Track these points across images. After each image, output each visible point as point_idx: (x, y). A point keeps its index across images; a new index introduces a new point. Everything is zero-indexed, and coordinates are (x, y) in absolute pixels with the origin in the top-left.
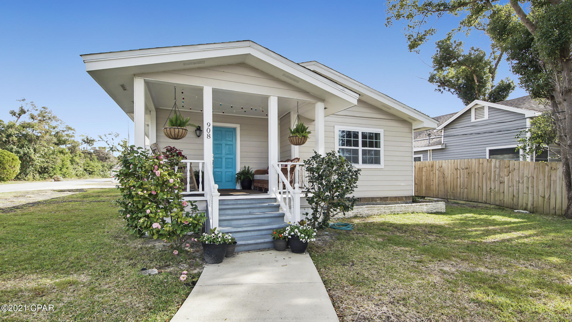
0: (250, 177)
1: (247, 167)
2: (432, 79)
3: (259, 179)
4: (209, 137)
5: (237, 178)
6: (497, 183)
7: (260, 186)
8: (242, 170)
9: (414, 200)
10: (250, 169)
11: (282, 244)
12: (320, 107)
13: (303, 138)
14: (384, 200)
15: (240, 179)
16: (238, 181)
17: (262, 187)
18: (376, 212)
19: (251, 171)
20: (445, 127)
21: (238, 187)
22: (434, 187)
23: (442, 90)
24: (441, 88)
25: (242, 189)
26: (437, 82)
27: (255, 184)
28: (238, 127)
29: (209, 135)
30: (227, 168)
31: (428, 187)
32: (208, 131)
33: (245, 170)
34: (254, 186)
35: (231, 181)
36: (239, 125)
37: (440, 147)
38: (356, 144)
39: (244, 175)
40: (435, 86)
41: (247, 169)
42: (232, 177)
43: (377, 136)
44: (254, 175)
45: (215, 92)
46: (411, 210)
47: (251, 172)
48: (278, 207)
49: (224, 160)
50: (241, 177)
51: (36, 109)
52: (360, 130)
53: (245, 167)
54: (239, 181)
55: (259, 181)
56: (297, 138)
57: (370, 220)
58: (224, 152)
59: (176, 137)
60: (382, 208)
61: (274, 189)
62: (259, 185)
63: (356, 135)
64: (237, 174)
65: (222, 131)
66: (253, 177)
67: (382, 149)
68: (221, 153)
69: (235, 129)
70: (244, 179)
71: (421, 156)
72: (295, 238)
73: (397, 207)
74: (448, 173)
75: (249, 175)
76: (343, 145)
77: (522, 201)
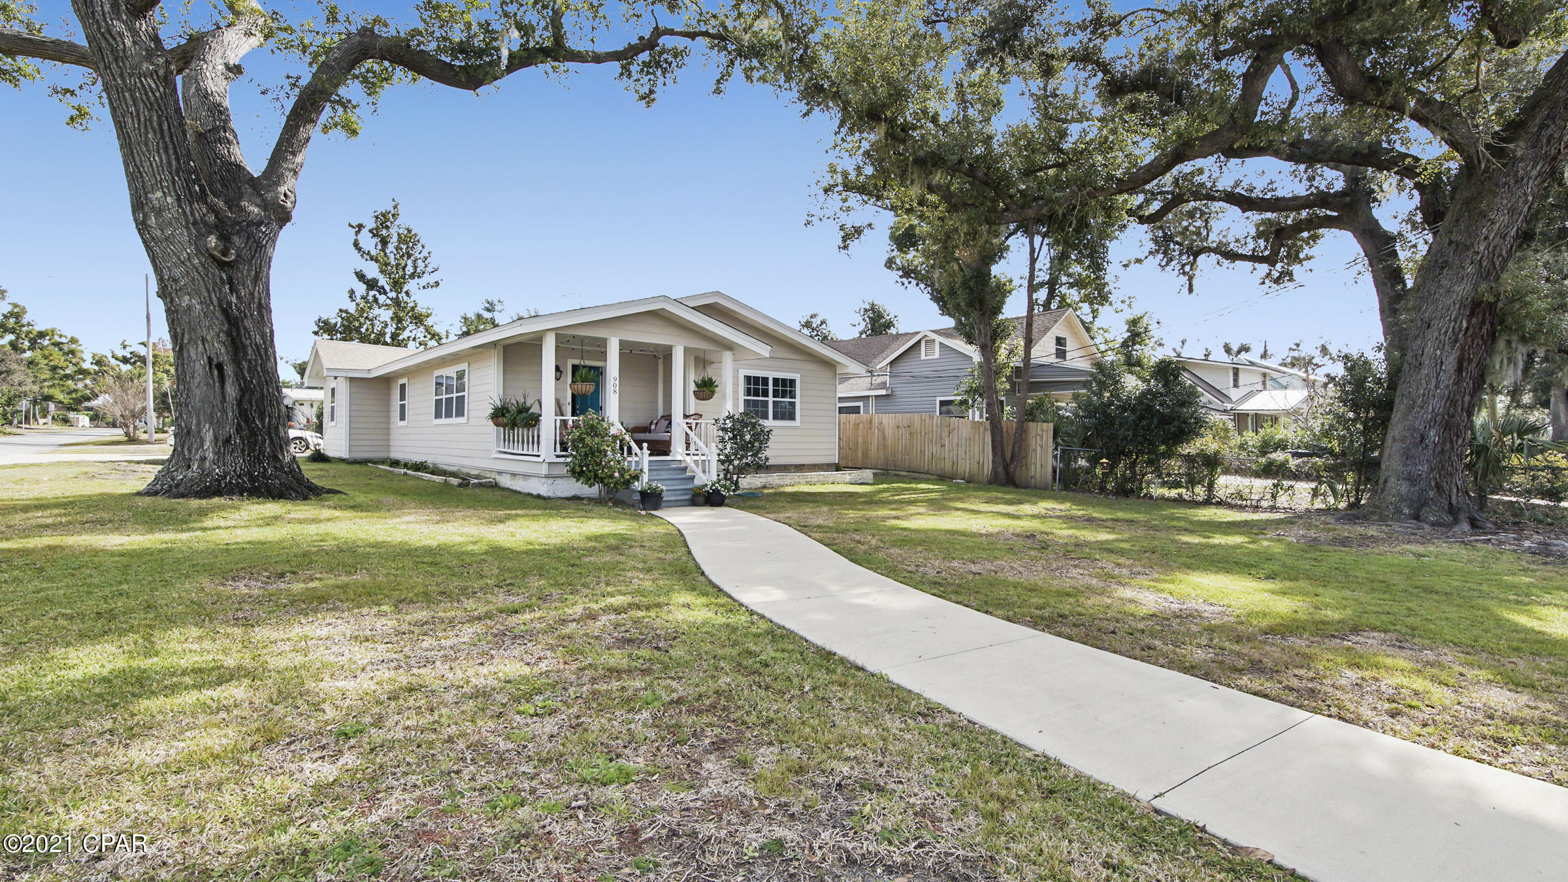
2: (890, 264)
4: (615, 393)
6: (939, 446)
9: (838, 468)
11: (701, 499)
12: (727, 356)
13: (712, 391)
14: (800, 468)
18: (788, 482)
20: (891, 363)
22: (872, 453)
23: (906, 283)
24: (904, 280)
26: (898, 269)
29: (615, 390)
31: (865, 454)
32: (615, 386)
37: (883, 392)
38: (766, 394)
40: (895, 275)
43: (792, 382)
45: (623, 344)
46: (831, 480)
48: (685, 469)
52: (771, 375)
56: (704, 393)
57: (782, 490)
60: (795, 476)
61: (680, 450)
63: (765, 381)
67: (797, 400)
71: (861, 404)
72: (716, 492)
73: (814, 476)
74: (889, 432)
76: (749, 394)
77: (961, 469)
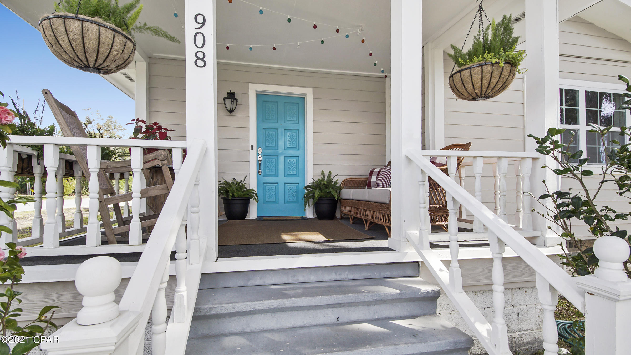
0: (333, 192)
1: (326, 173)
3: (354, 198)
4: (200, 63)
5: (307, 194)
7: (356, 216)
8: (316, 179)
10: (332, 177)
13: (508, 67)
15: (313, 197)
16: (308, 201)
17: (362, 217)
19: (334, 180)
21: (310, 213)
25: (316, 217)
27: (343, 208)
28: (308, 93)
29: (200, 55)
30: (287, 175)
32: (200, 43)
33: (323, 179)
34: (342, 213)
35: (296, 202)
36: (311, 89)
39: (320, 189)
41: (326, 178)
42: (297, 192)
44: (340, 188)
47: (336, 183)
48: (434, 298)
49: (282, 159)
50: (314, 195)
51: (102, 118)
53: (323, 173)
54: (311, 201)
55: (354, 203)
56: (487, 69)
58: (281, 143)
59: (92, 63)
62: (355, 212)
64: (308, 187)
65: (277, 102)
66: (340, 192)
68: (277, 147)
69: (303, 99)
70: (320, 198)
75: (331, 189)
